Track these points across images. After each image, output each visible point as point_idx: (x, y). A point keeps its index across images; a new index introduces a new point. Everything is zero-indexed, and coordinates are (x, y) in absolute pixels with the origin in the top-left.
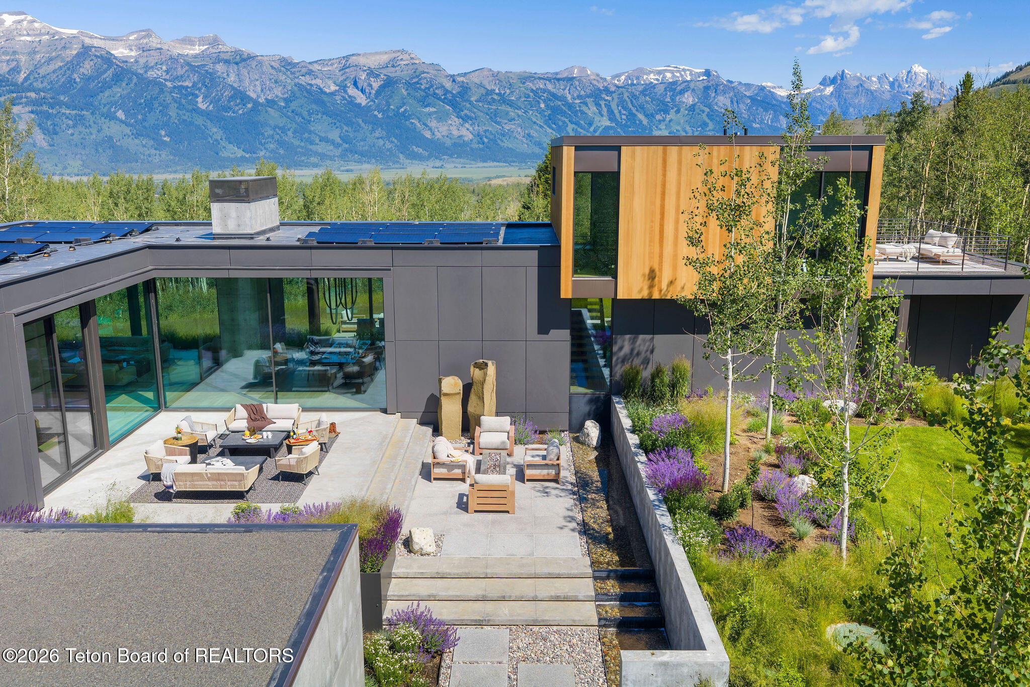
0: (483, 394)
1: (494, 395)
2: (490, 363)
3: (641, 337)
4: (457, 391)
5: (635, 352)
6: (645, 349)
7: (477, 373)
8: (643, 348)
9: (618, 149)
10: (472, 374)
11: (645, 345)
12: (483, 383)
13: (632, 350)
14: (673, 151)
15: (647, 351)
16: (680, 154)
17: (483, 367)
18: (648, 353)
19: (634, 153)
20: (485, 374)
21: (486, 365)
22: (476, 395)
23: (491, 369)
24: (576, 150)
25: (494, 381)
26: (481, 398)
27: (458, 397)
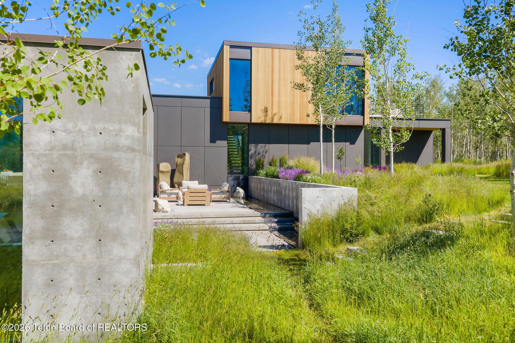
0: (183, 170)
1: (189, 171)
2: (187, 154)
3: (260, 145)
4: (168, 170)
5: (257, 152)
6: (262, 150)
7: (179, 160)
8: (261, 151)
9: (250, 48)
10: (176, 161)
11: (262, 149)
12: (182, 165)
13: (255, 151)
14: (276, 51)
15: (263, 152)
16: (280, 52)
17: (182, 156)
18: (264, 153)
19: (258, 50)
20: (184, 160)
21: (185, 154)
22: (179, 172)
23: (187, 157)
24: (230, 48)
25: (189, 163)
26: (182, 173)
27: (168, 173)
